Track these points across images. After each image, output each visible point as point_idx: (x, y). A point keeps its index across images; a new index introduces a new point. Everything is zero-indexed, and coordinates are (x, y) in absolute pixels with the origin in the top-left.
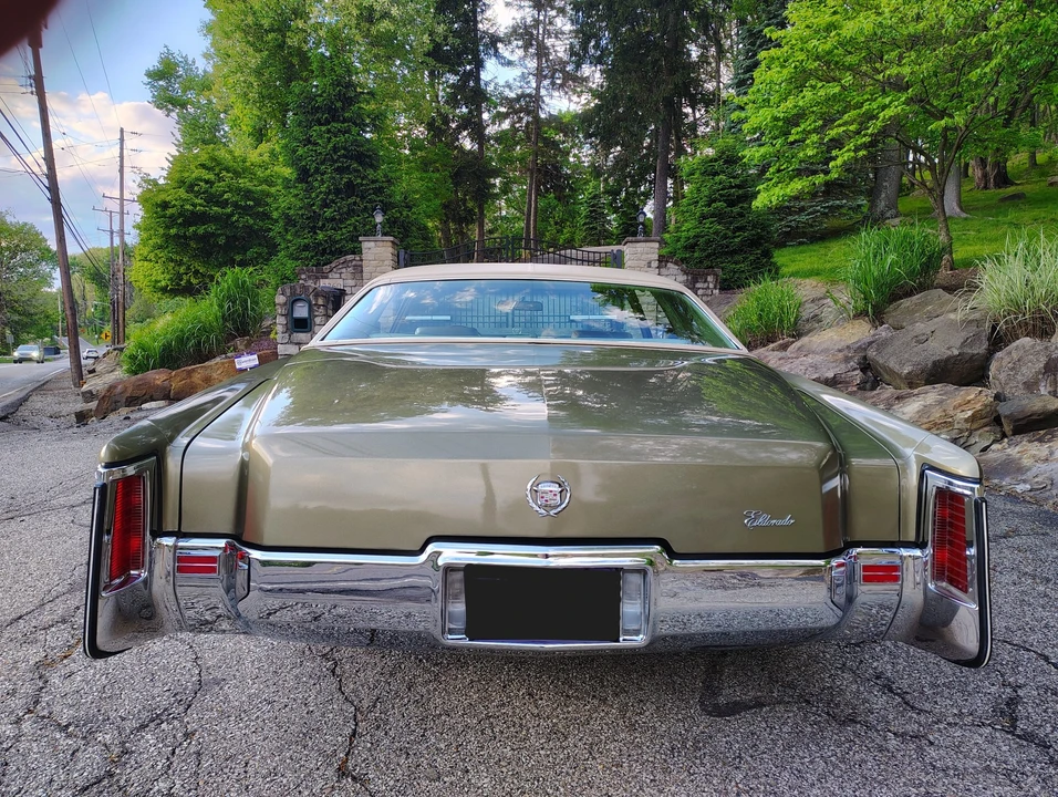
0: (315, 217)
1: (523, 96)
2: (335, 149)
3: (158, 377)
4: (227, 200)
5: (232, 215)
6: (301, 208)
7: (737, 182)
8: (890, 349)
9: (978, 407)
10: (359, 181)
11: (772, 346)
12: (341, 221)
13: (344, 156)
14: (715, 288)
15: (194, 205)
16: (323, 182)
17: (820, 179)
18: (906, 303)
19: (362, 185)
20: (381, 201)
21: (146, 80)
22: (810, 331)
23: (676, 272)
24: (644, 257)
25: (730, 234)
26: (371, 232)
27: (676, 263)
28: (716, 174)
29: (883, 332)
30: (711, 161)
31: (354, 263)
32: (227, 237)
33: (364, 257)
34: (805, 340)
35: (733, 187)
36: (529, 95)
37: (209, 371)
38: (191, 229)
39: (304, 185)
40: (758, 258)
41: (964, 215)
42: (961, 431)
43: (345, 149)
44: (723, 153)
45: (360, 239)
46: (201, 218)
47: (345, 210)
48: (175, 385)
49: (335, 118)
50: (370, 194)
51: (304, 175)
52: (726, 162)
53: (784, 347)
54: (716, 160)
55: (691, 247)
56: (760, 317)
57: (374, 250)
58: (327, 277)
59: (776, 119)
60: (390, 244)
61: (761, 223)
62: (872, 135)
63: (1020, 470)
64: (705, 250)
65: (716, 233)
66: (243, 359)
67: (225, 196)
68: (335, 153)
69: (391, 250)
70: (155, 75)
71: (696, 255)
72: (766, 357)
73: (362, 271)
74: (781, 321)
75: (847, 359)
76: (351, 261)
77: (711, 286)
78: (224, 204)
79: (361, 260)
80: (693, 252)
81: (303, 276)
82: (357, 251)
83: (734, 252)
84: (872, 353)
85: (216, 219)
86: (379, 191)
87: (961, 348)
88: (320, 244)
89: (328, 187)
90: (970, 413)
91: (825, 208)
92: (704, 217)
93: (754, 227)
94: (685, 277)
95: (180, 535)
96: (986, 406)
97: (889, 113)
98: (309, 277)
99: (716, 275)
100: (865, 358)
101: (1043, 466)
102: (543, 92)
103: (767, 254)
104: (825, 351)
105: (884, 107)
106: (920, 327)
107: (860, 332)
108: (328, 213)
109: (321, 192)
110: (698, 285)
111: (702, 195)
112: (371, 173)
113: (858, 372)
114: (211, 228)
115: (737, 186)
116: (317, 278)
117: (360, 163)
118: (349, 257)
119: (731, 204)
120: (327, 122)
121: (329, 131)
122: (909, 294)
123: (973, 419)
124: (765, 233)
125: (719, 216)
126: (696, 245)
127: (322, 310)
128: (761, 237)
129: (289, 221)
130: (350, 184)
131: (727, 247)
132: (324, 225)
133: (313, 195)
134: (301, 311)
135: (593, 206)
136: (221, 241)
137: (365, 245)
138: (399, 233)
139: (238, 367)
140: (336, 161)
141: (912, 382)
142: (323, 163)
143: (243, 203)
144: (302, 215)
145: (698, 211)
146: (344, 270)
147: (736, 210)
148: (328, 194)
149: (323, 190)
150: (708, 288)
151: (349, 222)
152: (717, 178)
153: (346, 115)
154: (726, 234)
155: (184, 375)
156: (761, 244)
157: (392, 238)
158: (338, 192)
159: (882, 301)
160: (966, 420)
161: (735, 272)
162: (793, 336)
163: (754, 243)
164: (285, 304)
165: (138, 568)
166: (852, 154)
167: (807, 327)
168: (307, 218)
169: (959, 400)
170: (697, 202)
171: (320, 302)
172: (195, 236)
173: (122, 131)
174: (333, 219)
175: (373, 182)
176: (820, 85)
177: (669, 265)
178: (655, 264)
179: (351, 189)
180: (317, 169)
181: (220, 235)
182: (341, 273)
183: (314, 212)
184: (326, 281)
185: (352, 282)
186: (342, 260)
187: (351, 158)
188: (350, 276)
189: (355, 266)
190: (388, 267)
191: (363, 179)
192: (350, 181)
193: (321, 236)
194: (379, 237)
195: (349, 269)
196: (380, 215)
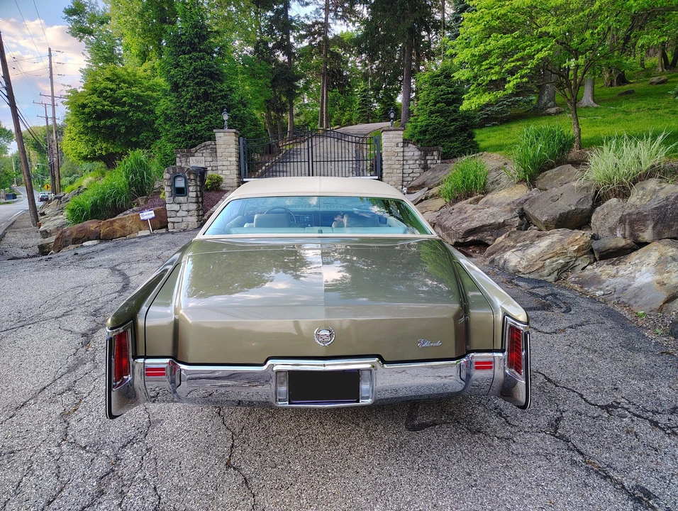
0: (184, 115)
1: (317, 23)
2: (195, 70)
3: (92, 225)
4: (125, 102)
5: (129, 111)
6: (174, 109)
7: (452, 90)
8: (536, 205)
9: (581, 243)
10: (212, 91)
11: (470, 199)
12: (201, 118)
13: (201, 75)
14: (438, 159)
15: (103, 106)
16: (188, 92)
17: (500, 94)
18: (549, 173)
19: (213, 93)
20: (226, 104)
21: (64, 15)
22: (493, 190)
23: (414, 150)
24: (394, 140)
25: (448, 124)
27: (414, 144)
28: (439, 85)
29: (534, 192)
30: (436, 76)
31: (211, 146)
32: (126, 127)
33: (217, 142)
34: (489, 196)
35: (450, 94)
36: (321, 23)
37: (124, 221)
38: (102, 122)
39: (176, 94)
40: (466, 139)
41: (596, 105)
42: (571, 258)
43: (201, 70)
44: (444, 71)
45: (214, 131)
46: (109, 114)
47: (203, 110)
48: (103, 231)
49: (194, 50)
50: (219, 99)
51: (175, 87)
52: (445, 77)
53: (477, 201)
54: (439, 76)
55: (424, 132)
56: (463, 182)
57: (224, 138)
58: (194, 156)
59: (473, 55)
60: (233, 134)
61: (467, 116)
62: (531, 69)
63: (600, 282)
64: (432, 134)
65: (439, 123)
66: (145, 213)
67: (124, 99)
68: (195, 72)
69: (234, 138)
70: (70, 12)
71: (427, 137)
72: (466, 208)
73: (216, 152)
74: (476, 184)
75: (512, 210)
76: (209, 145)
77: (436, 158)
78: (124, 104)
79: (216, 145)
80: (425, 135)
81: (179, 155)
82: (212, 138)
83: (449, 136)
84: (526, 207)
85: (118, 114)
86: (225, 97)
87: (576, 205)
88: (187, 133)
89: (191, 95)
90: (576, 247)
91: (509, 102)
92: (432, 112)
93: (463, 119)
94: (420, 152)
95: (146, 357)
96: (586, 243)
97: (540, 55)
98: (182, 156)
99: (438, 151)
100: (522, 209)
101: (612, 280)
102: (330, 21)
103: (471, 136)
104: (500, 204)
105: (539, 51)
106: (555, 191)
107: (520, 192)
108: (192, 112)
109: (187, 99)
110: (428, 158)
111: (430, 98)
112: (219, 86)
113: (518, 218)
114: (115, 121)
115: (452, 93)
116: (188, 156)
117: (212, 78)
118: (207, 143)
119: (449, 104)
120: (189, 52)
121: (191, 58)
122: (552, 167)
123: (578, 250)
124: (469, 123)
125: (441, 112)
126: (426, 131)
127: (193, 182)
128: (467, 126)
129: (168, 118)
130: (205, 93)
131: (446, 132)
132: (190, 120)
133: (182, 100)
134: (180, 183)
135: (364, 97)
136: (123, 130)
137: (217, 135)
138: (239, 124)
139: (142, 218)
140: (196, 78)
141: (548, 226)
142: (187, 79)
143: (136, 104)
144: (176, 114)
145: (428, 108)
146: (204, 151)
147: (452, 108)
148: (192, 99)
149: (189, 97)
150: (434, 159)
151: (206, 118)
152: (440, 88)
153: (202, 47)
154: (445, 124)
155: (109, 224)
156: (467, 130)
157: (234, 130)
158: (198, 98)
159: (534, 173)
160: (575, 251)
161: (451, 148)
162: (483, 194)
163: (463, 129)
164: (170, 179)
165: (127, 375)
166: (519, 80)
167: (491, 187)
168: (179, 116)
169: (571, 239)
170: (427, 103)
171: (192, 177)
172: (105, 126)
173: (50, 50)
174: (195, 116)
175: (221, 91)
176: (499, 36)
177: (410, 145)
178: (401, 145)
179: (206, 96)
180: (184, 84)
181: (121, 126)
182: (202, 153)
183: (183, 111)
184: (194, 158)
185: (210, 159)
186: (203, 144)
187: (206, 75)
188: (208, 155)
189: (212, 148)
190: (233, 149)
191: (214, 89)
192: (205, 91)
193: (188, 128)
194: (226, 129)
195: (208, 151)
196: (226, 115)
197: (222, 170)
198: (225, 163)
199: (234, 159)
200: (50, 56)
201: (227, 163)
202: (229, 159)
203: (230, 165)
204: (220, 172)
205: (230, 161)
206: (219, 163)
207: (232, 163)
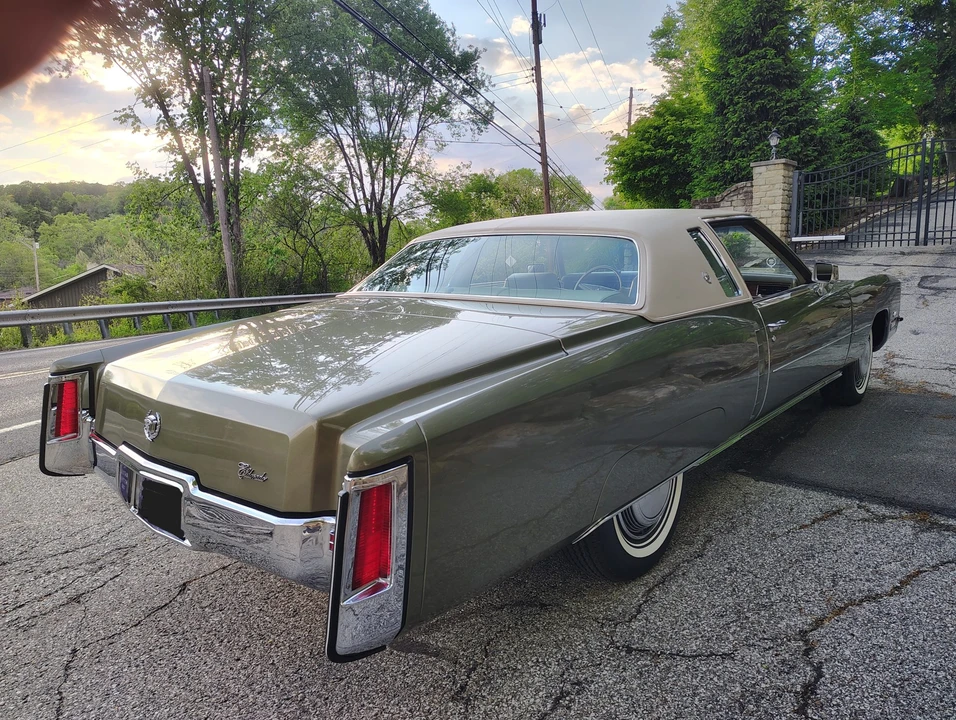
0: (726, 147)
2: (750, 77)
4: (671, 141)
5: (673, 155)
6: (715, 140)
10: (773, 104)
13: (759, 82)
15: (643, 151)
16: (735, 112)
19: (776, 107)
20: (796, 121)
21: (650, 40)
26: (765, 157)
31: (745, 189)
32: (670, 176)
33: (754, 183)
38: (640, 173)
39: (720, 118)
43: (760, 74)
45: (752, 165)
46: (650, 161)
47: (755, 136)
49: (755, 46)
51: (721, 109)
57: (765, 175)
58: (718, 207)
60: (782, 166)
67: (669, 139)
68: (750, 81)
69: (782, 172)
70: (659, 34)
73: (752, 198)
76: (742, 188)
78: (667, 146)
79: (752, 186)
82: (749, 178)
85: (662, 160)
86: (794, 110)
88: (728, 174)
89: (740, 116)
98: (702, 207)
108: (737, 142)
109: (733, 122)
112: (787, 94)
114: (655, 170)
117: (776, 85)
118: (740, 184)
120: (746, 52)
121: (747, 61)
129: (705, 155)
130: (762, 110)
132: (734, 154)
133: (727, 126)
136: (665, 180)
137: (756, 171)
140: (749, 90)
142: (737, 94)
143: (684, 142)
144: (714, 147)
146: (735, 198)
148: (741, 121)
149: (734, 120)
151: (757, 148)
153: (766, 39)
157: (783, 160)
158: (749, 119)
168: (718, 150)
172: (644, 179)
173: (631, 89)
174: (743, 147)
175: (789, 102)
179: (764, 113)
180: (731, 100)
181: (663, 175)
182: (731, 201)
183: (726, 142)
186: (734, 187)
187: (766, 82)
188: (740, 203)
189: (746, 192)
190: (778, 192)
191: (778, 101)
192: (763, 107)
193: (728, 166)
194: (774, 161)
195: (740, 196)
196: (775, 138)
198: (763, 214)
199: (780, 206)
200: (631, 98)
201: (769, 213)
202: (771, 207)
203: (772, 216)
205: (773, 211)
207: (775, 212)
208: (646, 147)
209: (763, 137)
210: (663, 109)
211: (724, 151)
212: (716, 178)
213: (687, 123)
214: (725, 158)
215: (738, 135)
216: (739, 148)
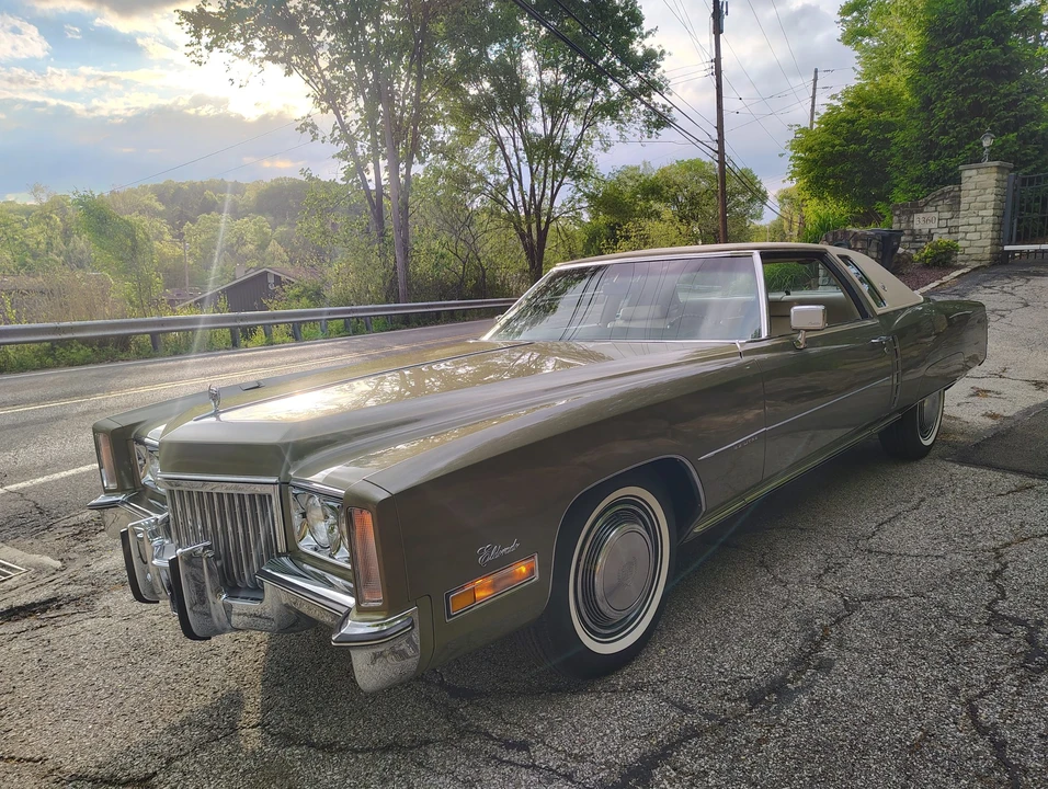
0: (931, 146)
2: (963, 69)
4: (866, 135)
5: (869, 150)
6: (918, 139)
10: (988, 98)
13: (973, 75)
15: (833, 146)
16: (943, 108)
19: (992, 102)
26: (975, 159)
31: (952, 194)
32: (865, 174)
33: (963, 186)
39: (925, 114)
45: (961, 167)
47: (965, 134)
49: (968, 34)
50: (1000, 111)
51: (927, 104)
57: (976, 179)
58: (922, 212)
60: (995, 170)
67: (864, 133)
68: (962, 73)
69: (995, 176)
73: (959, 203)
76: (949, 193)
78: (864, 139)
79: (960, 190)
81: (898, 212)
82: (957, 180)
86: (1010, 106)
88: (932, 175)
89: (948, 112)
98: (903, 213)
108: (944, 140)
109: (940, 119)
112: (1004, 88)
114: (847, 167)
116: (912, 213)
117: (993, 77)
118: (946, 188)
120: (959, 40)
121: (959, 51)
129: (907, 154)
130: (974, 104)
132: (940, 154)
133: (932, 123)
136: (858, 177)
137: (966, 174)
140: (960, 83)
142: (946, 87)
143: (881, 137)
144: (918, 146)
146: (941, 202)
148: (949, 119)
149: (942, 116)
151: (967, 147)
153: (982, 27)
157: (997, 163)
158: (959, 116)
168: (922, 149)
171: (860, 245)
173: (816, 71)
174: (950, 146)
175: (1006, 96)
179: (977, 109)
180: (939, 95)
181: (857, 172)
182: (936, 206)
183: (931, 140)
184: (921, 215)
185: (948, 215)
186: (939, 192)
187: (981, 75)
188: (946, 208)
189: (953, 197)
190: (990, 197)
191: (993, 95)
192: (976, 102)
193: (933, 166)
194: (986, 163)
195: (946, 201)
196: (989, 138)
197: (966, 233)
198: (972, 221)
199: (991, 212)
200: (816, 80)
201: (978, 220)
202: (981, 213)
203: (982, 223)
204: (961, 235)
205: (983, 217)
206: (962, 221)
207: (985, 219)
208: (837, 142)
209: (975, 135)
210: (859, 100)
211: (929, 149)
212: (918, 180)
213: (885, 116)
214: (929, 158)
215: (945, 133)
216: (945, 148)
